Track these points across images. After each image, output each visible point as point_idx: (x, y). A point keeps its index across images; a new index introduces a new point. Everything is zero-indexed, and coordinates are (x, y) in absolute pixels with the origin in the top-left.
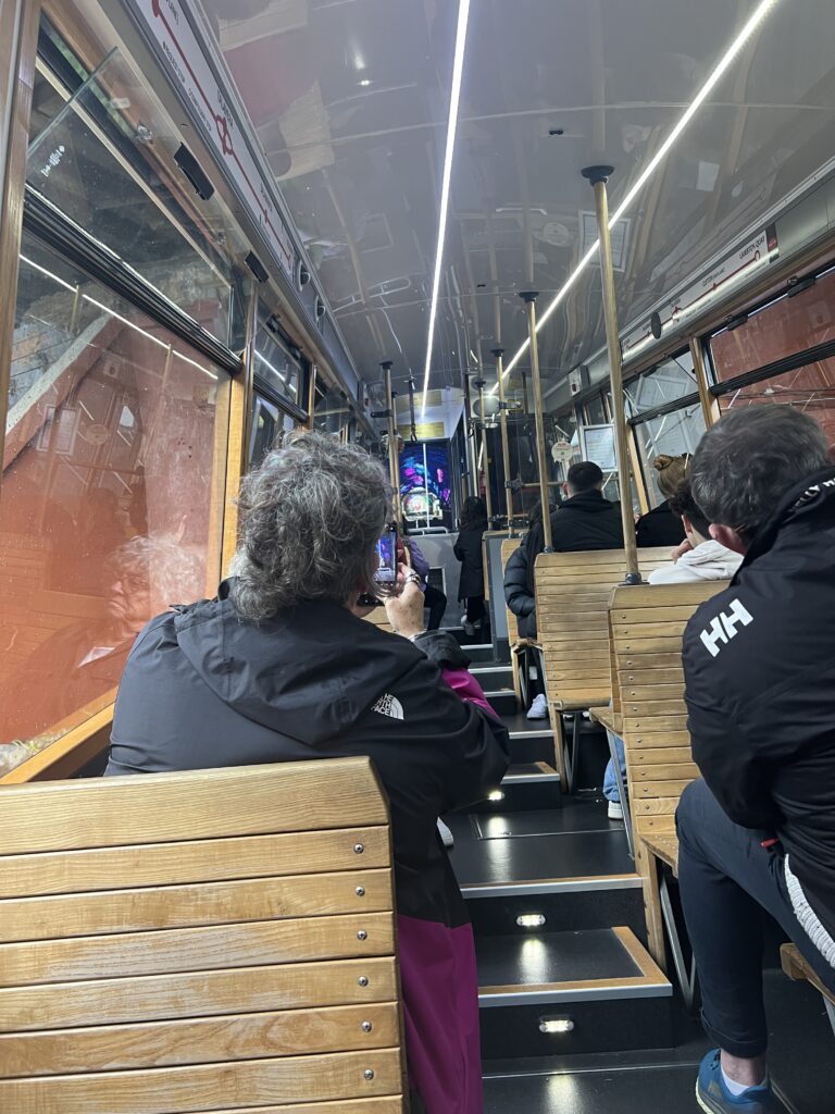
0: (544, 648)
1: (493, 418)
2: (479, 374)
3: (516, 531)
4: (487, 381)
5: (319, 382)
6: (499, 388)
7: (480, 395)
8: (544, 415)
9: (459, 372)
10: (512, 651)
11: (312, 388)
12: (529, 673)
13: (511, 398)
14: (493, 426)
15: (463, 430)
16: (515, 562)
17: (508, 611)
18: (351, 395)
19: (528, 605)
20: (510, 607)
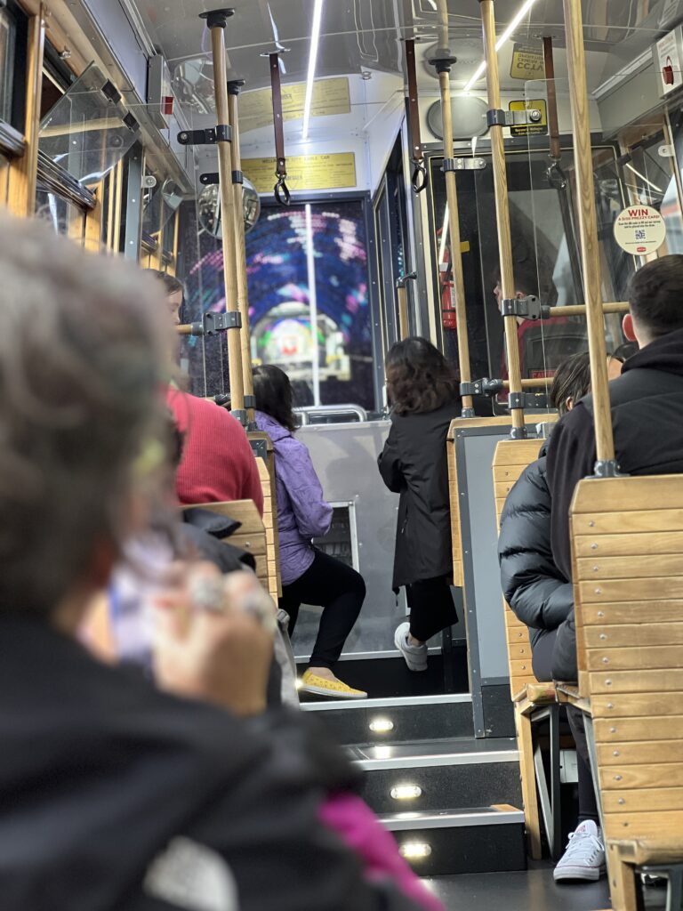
0: (595, 707)
1: (474, 144)
2: (441, 42)
3: (529, 419)
4: (459, 56)
5: (53, 59)
6: (487, 74)
7: (443, 90)
8: (596, 139)
9: (394, 34)
10: (519, 711)
11: (37, 71)
12: (558, 767)
13: (516, 96)
14: (473, 164)
15: (401, 172)
16: (526, 495)
17: (509, 616)
18: (129, 90)
19: (557, 600)
20: (513, 607)
